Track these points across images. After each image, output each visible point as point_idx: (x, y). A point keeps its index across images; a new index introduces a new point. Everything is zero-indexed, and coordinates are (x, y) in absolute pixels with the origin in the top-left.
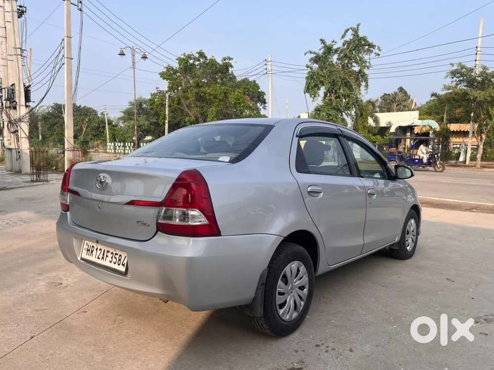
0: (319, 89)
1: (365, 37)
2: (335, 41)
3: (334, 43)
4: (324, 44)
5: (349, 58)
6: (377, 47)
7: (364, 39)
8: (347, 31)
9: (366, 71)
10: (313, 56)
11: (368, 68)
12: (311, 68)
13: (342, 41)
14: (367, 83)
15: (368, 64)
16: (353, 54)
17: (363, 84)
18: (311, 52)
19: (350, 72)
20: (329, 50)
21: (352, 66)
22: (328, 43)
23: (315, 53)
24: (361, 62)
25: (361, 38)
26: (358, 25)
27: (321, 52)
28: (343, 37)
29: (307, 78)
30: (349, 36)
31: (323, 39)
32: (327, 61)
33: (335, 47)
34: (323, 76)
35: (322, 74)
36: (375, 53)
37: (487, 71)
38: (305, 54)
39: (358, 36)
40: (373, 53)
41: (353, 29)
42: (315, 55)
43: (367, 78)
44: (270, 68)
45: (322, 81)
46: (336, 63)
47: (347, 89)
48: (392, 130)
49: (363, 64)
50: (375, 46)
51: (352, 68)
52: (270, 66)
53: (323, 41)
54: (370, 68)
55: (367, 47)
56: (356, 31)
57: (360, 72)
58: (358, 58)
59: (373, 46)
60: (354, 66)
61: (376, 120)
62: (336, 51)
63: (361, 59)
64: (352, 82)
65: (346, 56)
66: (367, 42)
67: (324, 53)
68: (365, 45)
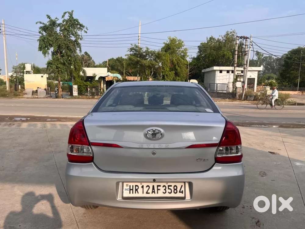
0: (48, 49)
1: (78, 19)
2: (58, 18)
3: (57, 19)
4: (49, 18)
5: (68, 31)
6: (85, 28)
7: (77, 21)
8: (65, 13)
9: (79, 41)
10: (42, 25)
11: (81, 39)
12: (42, 34)
13: (63, 19)
14: (80, 49)
15: (80, 37)
16: (70, 28)
17: (78, 49)
18: (41, 23)
19: (69, 40)
20: (53, 23)
21: (70, 37)
22: (53, 18)
23: (44, 24)
24: (76, 35)
25: (75, 20)
26: (72, 11)
27: (48, 24)
28: (63, 17)
29: (39, 40)
30: (67, 17)
31: (49, 15)
32: (53, 31)
33: (58, 22)
34: (51, 41)
35: (51, 39)
36: (84, 31)
37: (149, 50)
38: (36, 23)
39: (73, 18)
40: (83, 31)
41: (69, 13)
42: (44, 25)
43: (80, 46)
44: (4, 29)
45: (51, 44)
46: (59, 33)
47: (69, 51)
48: (97, 78)
49: (78, 37)
50: (84, 26)
51: (71, 38)
52: (3, 28)
53: (49, 17)
54: (82, 40)
55: (79, 26)
56: (71, 14)
57: (76, 41)
58: (74, 32)
59: (83, 27)
60: (72, 37)
61: (84, 72)
62: (59, 25)
63: (76, 33)
64: (71, 47)
65: (65, 29)
66: (79, 23)
67: (50, 25)
68: (78, 24)
